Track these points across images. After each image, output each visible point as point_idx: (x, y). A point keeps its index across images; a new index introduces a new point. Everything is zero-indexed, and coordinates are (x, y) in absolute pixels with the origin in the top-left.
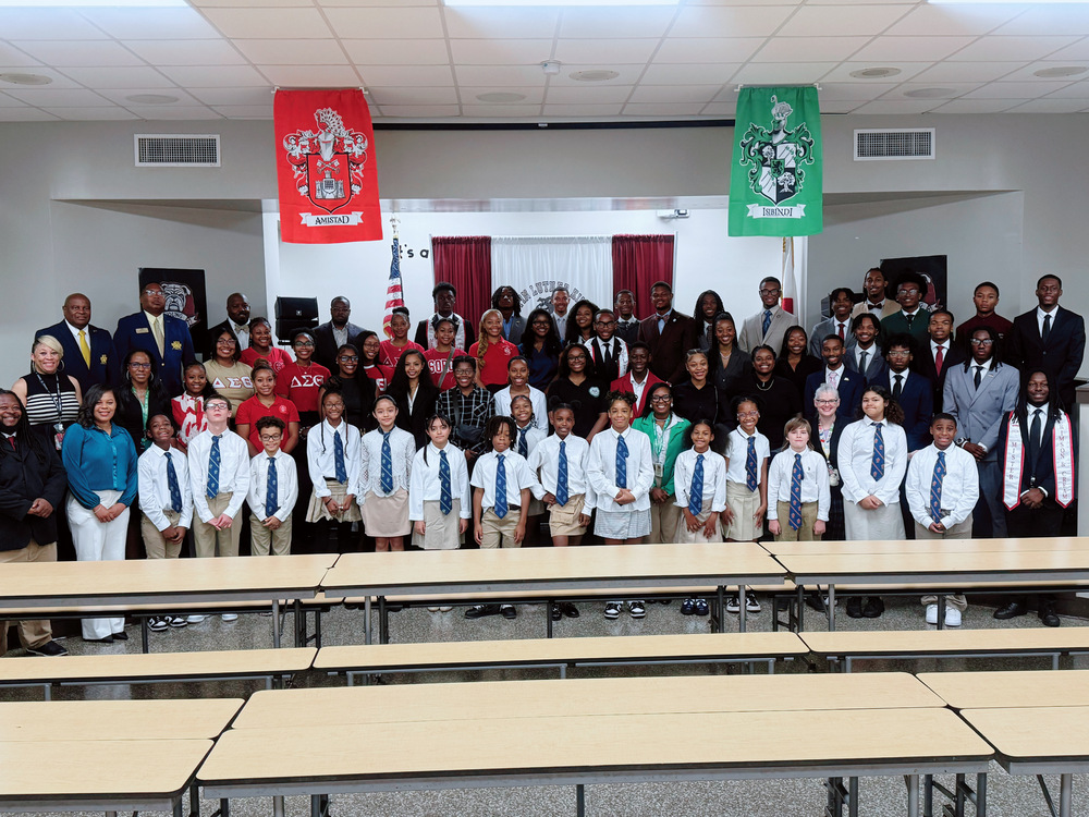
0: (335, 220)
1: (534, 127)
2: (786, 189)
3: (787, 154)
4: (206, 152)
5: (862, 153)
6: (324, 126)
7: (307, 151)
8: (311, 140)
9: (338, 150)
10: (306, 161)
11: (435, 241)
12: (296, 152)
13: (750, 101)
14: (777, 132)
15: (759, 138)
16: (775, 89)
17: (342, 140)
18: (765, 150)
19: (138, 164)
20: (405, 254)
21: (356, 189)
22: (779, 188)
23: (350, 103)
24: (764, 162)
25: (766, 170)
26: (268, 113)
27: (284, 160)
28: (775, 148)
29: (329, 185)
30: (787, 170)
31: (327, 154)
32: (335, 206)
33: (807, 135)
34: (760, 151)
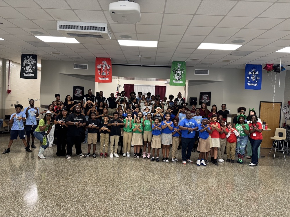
0: (104, 79)
1: (140, 66)
2: (179, 78)
3: (180, 72)
4: (85, 67)
5: (196, 73)
6: (104, 64)
7: (100, 67)
8: (101, 66)
9: (106, 67)
10: (100, 69)
11: (125, 85)
12: (99, 68)
13: (174, 63)
14: (178, 69)
15: (175, 69)
16: (178, 62)
17: (106, 66)
18: (176, 72)
19: (74, 68)
20: (120, 87)
21: (108, 74)
22: (178, 78)
23: (108, 60)
24: (176, 74)
25: (176, 75)
26: (95, 61)
27: (97, 69)
28: (178, 71)
29: (104, 73)
30: (180, 75)
31: (104, 68)
32: (104, 77)
33: (183, 69)
34: (175, 72)
